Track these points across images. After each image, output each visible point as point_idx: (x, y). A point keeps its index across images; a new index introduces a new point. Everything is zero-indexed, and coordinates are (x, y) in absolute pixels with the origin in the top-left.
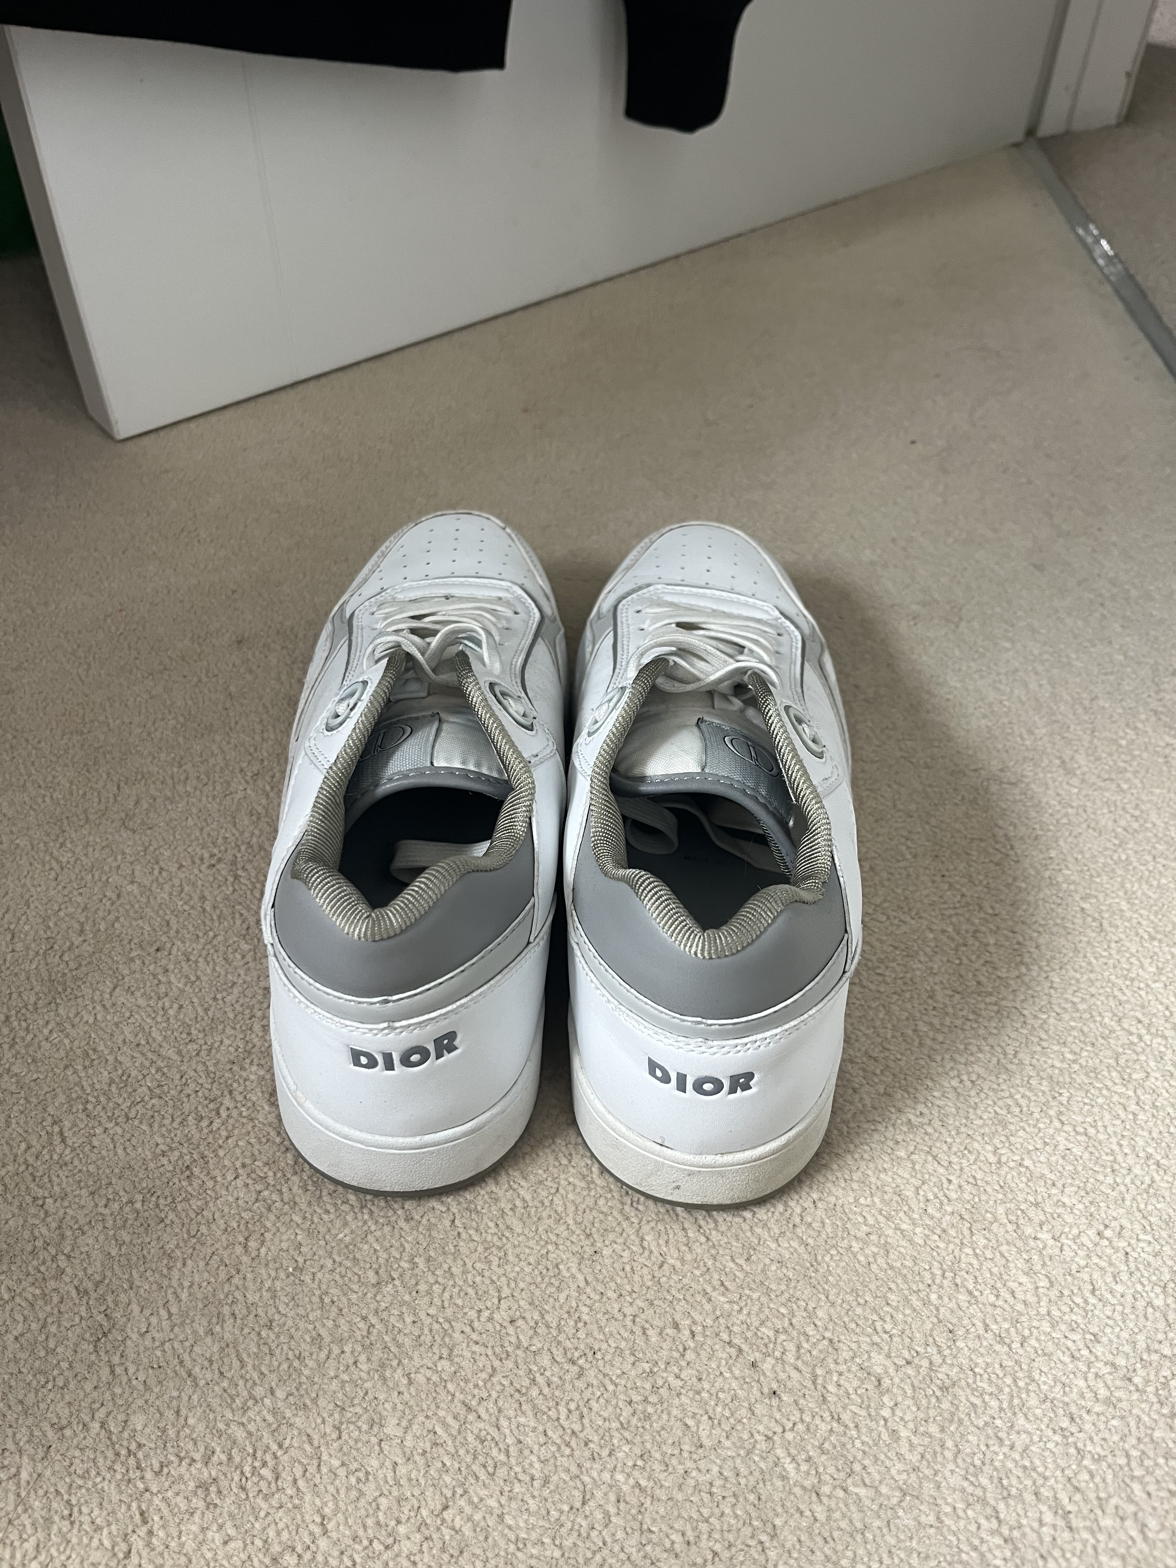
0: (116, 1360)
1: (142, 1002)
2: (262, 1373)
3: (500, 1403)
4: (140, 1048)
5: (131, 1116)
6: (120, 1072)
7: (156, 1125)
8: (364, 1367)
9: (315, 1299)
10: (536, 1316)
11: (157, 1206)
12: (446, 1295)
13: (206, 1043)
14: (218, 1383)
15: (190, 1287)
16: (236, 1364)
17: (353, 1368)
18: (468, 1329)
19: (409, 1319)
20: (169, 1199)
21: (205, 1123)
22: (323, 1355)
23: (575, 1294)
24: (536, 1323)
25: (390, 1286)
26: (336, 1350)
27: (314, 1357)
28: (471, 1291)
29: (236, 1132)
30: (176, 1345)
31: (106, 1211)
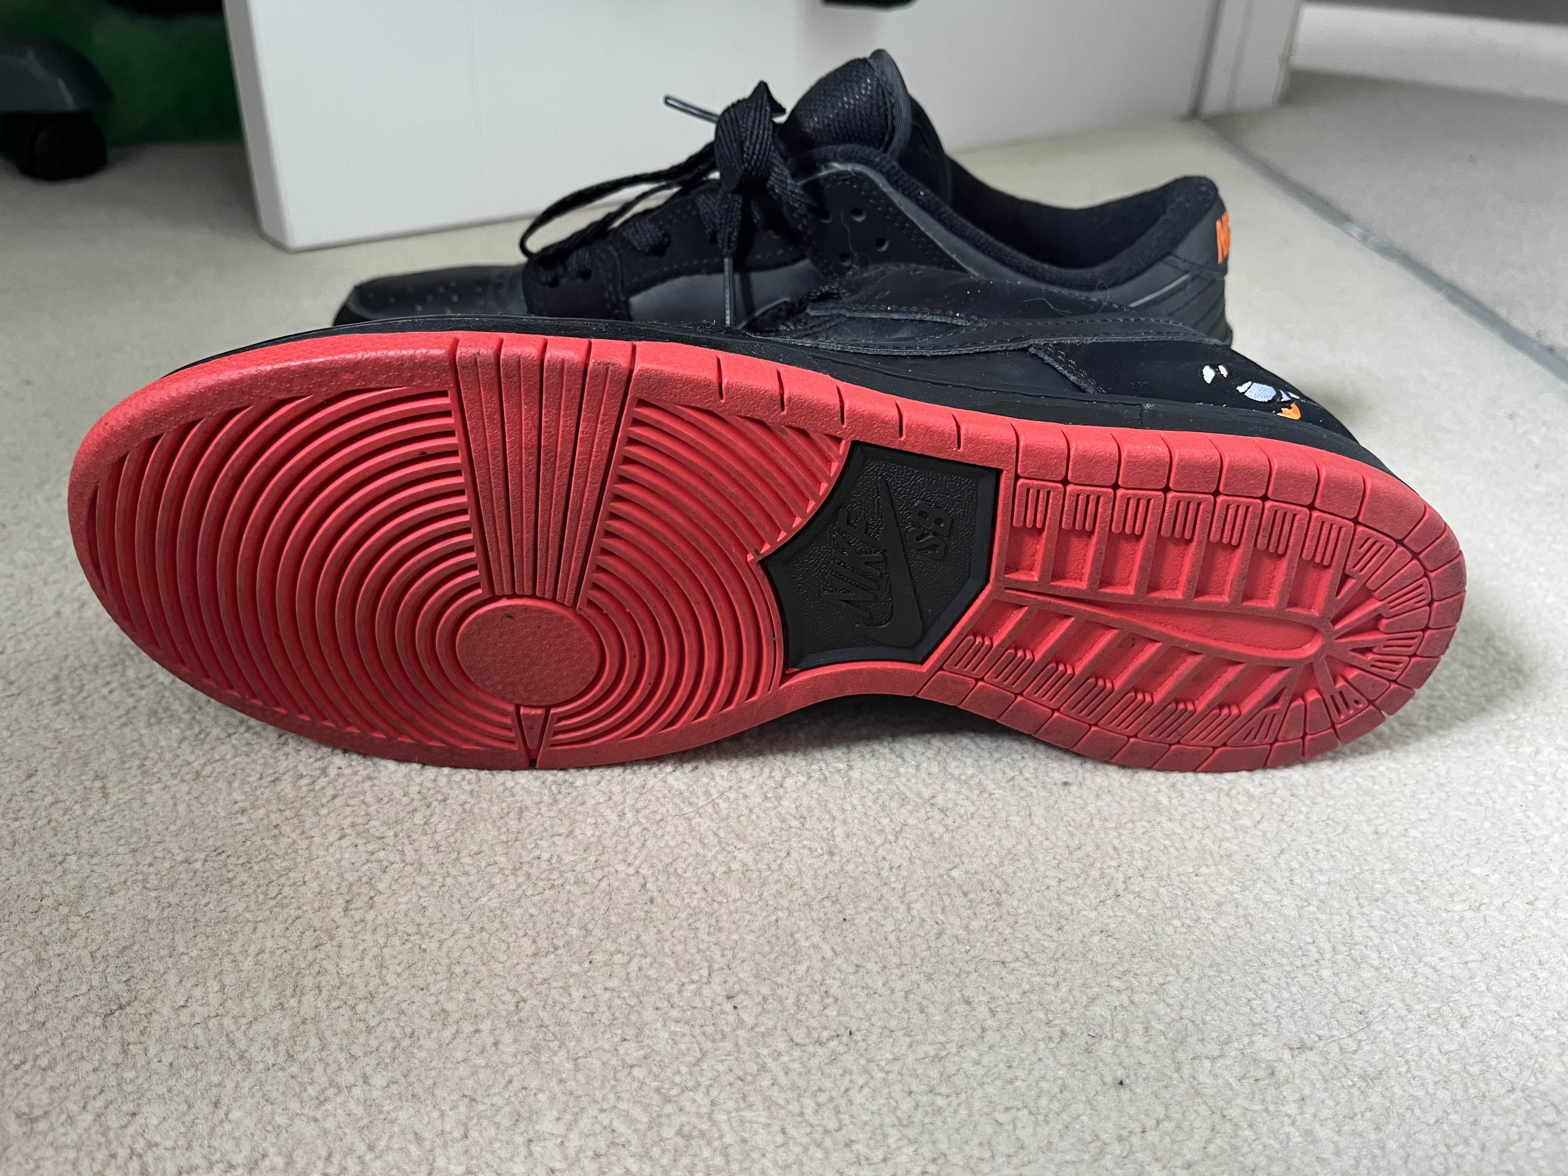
0: (133, 1037)
2: (353, 1057)
5: (203, 773)
10: (766, 992)
11: (225, 866)
15: (258, 954)
17: (490, 1050)
23: (819, 966)
24: (765, 998)
25: (551, 956)
28: (670, 962)
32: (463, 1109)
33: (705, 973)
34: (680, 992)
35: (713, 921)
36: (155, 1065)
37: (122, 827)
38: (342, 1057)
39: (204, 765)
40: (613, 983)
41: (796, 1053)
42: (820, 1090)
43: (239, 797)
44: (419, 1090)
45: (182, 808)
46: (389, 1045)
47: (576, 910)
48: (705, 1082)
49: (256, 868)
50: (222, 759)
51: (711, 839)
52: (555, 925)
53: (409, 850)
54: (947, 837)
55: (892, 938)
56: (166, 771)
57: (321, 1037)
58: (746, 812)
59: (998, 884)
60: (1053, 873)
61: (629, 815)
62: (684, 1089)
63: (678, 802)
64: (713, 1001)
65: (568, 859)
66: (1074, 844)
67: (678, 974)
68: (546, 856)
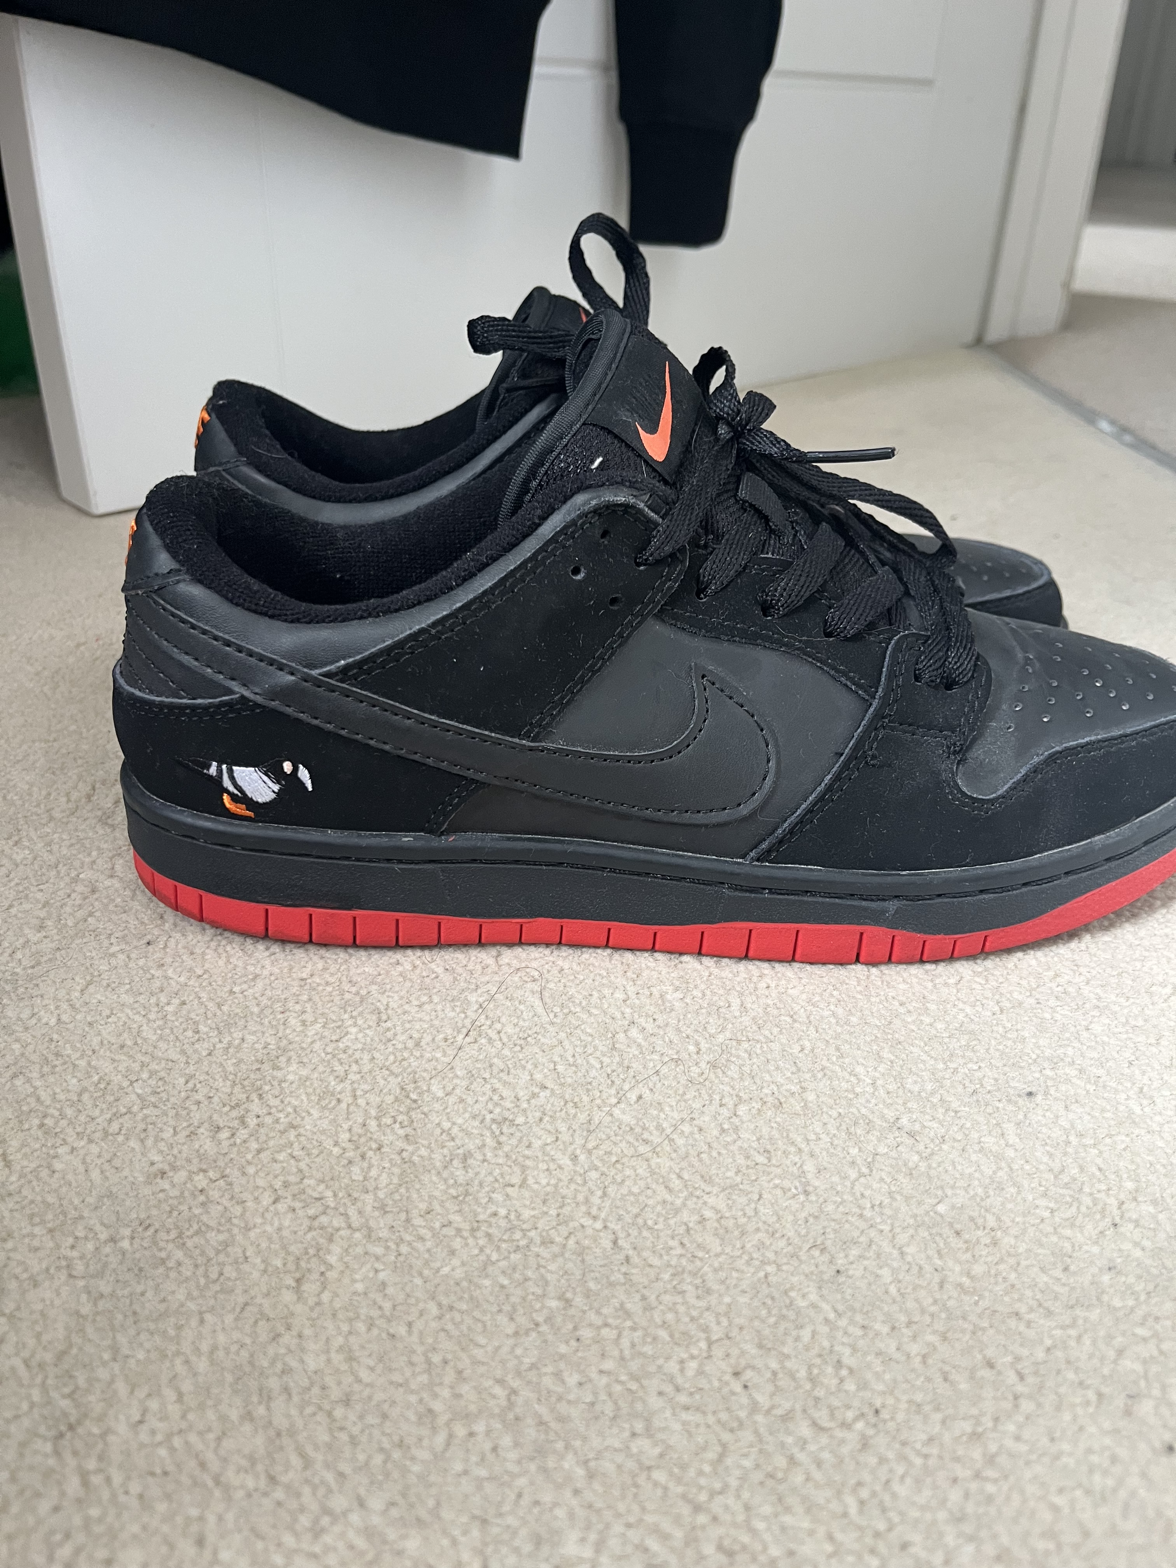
0: (91, 1464)
1: (128, 999)
2: (341, 1475)
3: (746, 1495)
4: (125, 1049)
5: (111, 1131)
6: (96, 1078)
7: (149, 1142)
8: (513, 1455)
9: (418, 1359)
10: (774, 1365)
11: (155, 1243)
12: (625, 1343)
13: (220, 1041)
14: (265, 1494)
15: (212, 1352)
16: (296, 1461)
17: (490, 1457)
18: (669, 1389)
19: (572, 1380)
20: (173, 1234)
21: (224, 1135)
22: (440, 1439)
23: (824, 1329)
24: (775, 1374)
25: (534, 1335)
26: (460, 1431)
27: (426, 1442)
28: (663, 1334)
29: (271, 1143)
30: (193, 1438)
31: (75, 1254)
32: (475, 1533)
33: (703, 1345)
34: (682, 1370)
35: (698, 1281)
36: (122, 1498)
37: (32, 1202)
38: (330, 1477)
39: (110, 1121)
40: (608, 1365)
41: (824, 1440)
42: (860, 1484)
43: (157, 1158)
44: (423, 1513)
45: (95, 1175)
46: (378, 1459)
47: (549, 1277)
48: (734, 1483)
49: (190, 1244)
50: (129, 1111)
51: (676, 1183)
52: (531, 1297)
53: (352, 1212)
54: (923, 1166)
55: (893, 1289)
56: (70, 1130)
57: (303, 1455)
58: (705, 1148)
59: (991, 1222)
60: (1042, 1202)
61: (582, 1158)
62: (713, 1494)
63: (631, 1140)
64: (720, 1380)
65: (527, 1214)
66: (1057, 1166)
67: (676, 1349)
68: (503, 1212)
